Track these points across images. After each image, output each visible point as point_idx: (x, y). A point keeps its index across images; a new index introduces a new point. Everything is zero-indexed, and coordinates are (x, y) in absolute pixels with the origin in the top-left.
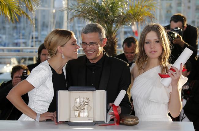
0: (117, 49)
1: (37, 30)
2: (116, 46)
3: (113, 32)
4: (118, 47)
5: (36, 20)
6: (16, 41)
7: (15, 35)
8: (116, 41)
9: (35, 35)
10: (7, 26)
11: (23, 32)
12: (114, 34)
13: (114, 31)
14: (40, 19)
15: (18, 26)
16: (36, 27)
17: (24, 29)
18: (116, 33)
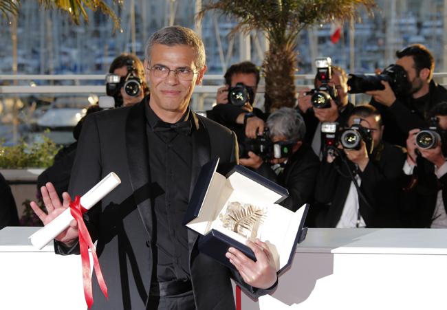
0: (296, 76)
1: (139, 38)
2: (294, 68)
3: (288, 40)
4: (297, 70)
5: (137, 16)
6: (98, 61)
7: (94, 47)
8: (293, 59)
9: (137, 47)
10: (80, 30)
11: (111, 41)
12: (290, 43)
13: (289, 37)
14: (145, 14)
15: (102, 29)
16: (137, 31)
17: (114, 36)
18: (294, 41)
